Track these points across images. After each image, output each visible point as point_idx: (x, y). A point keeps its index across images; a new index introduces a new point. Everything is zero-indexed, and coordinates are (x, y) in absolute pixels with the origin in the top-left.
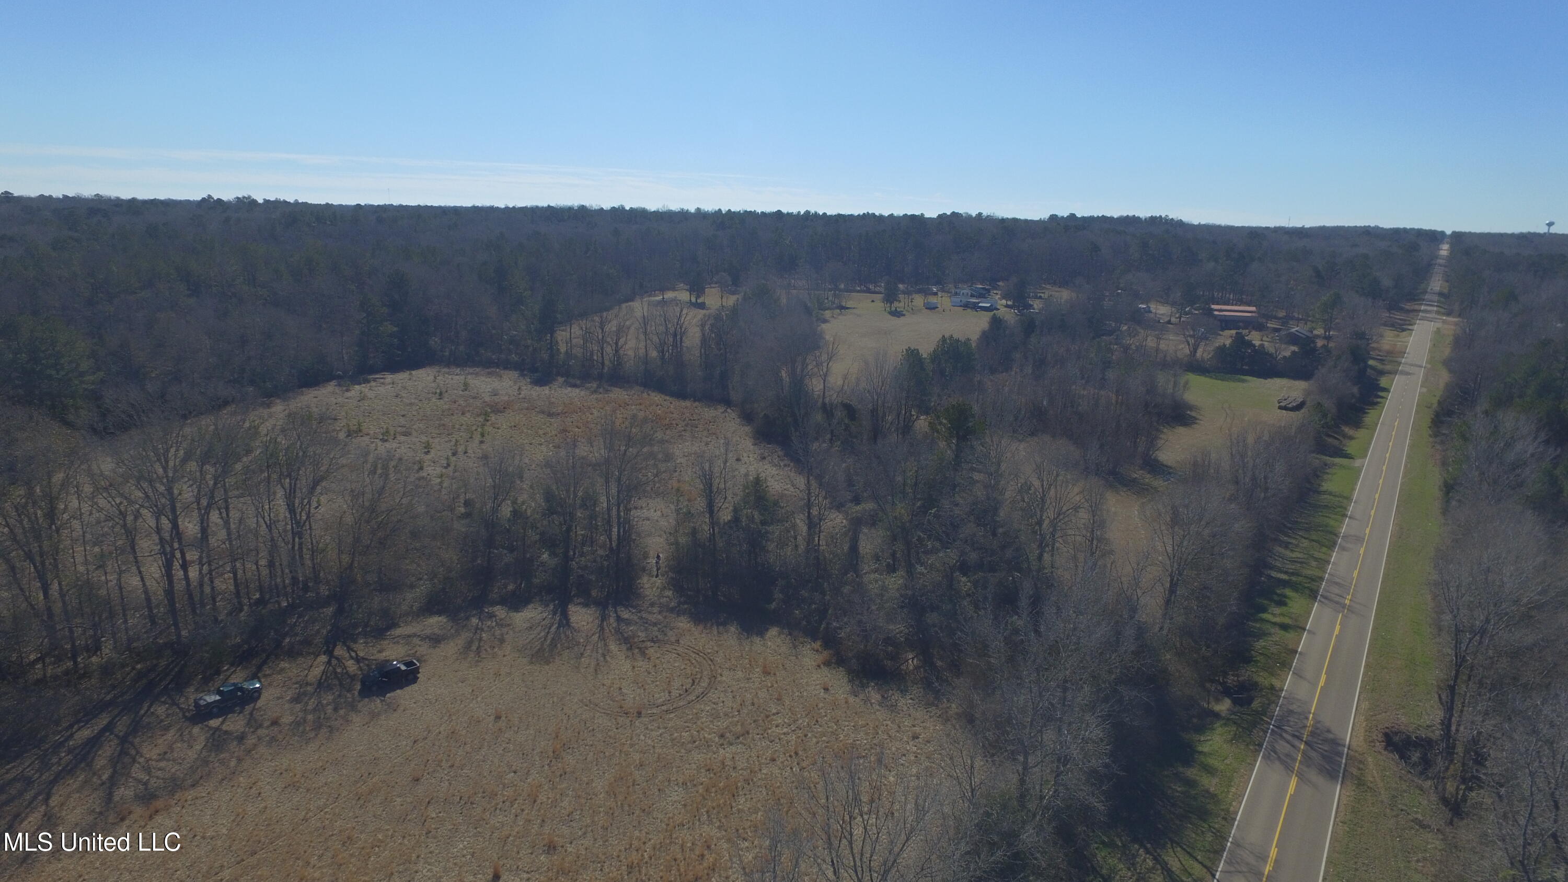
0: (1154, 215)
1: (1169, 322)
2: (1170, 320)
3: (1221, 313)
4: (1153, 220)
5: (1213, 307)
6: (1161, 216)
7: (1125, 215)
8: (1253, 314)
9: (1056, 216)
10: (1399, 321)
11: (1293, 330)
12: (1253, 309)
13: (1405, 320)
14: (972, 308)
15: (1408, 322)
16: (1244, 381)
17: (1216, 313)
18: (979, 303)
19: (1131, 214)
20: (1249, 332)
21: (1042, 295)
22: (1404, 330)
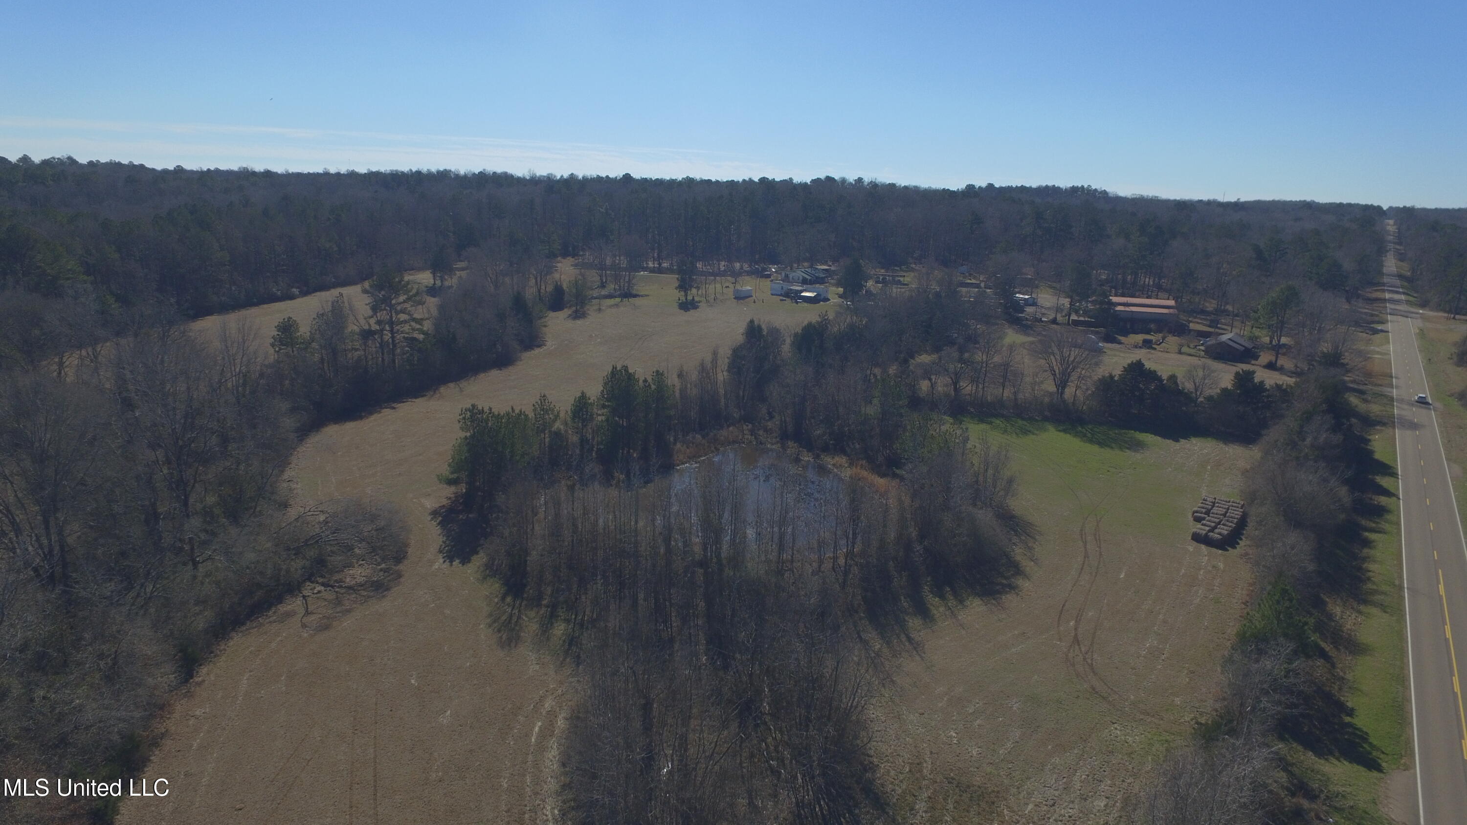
0: (1076, 185)
1: (1054, 321)
2: (1056, 318)
3: (1127, 309)
4: (1074, 190)
5: (1115, 299)
6: (1083, 187)
7: (1044, 185)
8: (1171, 311)
9: (973, 186)
10: (1364, 316)
11: (1224, 338)
12: (1172, 303)
13: (1372, 315)
14: (792, 298)
15: (1376, 319)
16: (1137, 446)
17: (1119, 308)
18: (802, 291)
19: (1050, 184)
20: (1164, 338)
21: (902, 279)
22: (1376, 332)
